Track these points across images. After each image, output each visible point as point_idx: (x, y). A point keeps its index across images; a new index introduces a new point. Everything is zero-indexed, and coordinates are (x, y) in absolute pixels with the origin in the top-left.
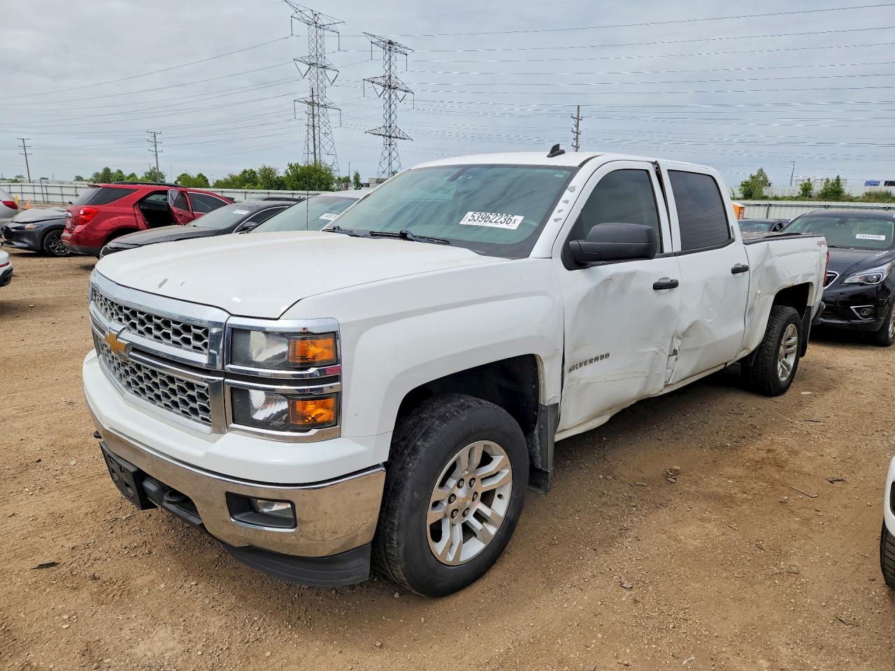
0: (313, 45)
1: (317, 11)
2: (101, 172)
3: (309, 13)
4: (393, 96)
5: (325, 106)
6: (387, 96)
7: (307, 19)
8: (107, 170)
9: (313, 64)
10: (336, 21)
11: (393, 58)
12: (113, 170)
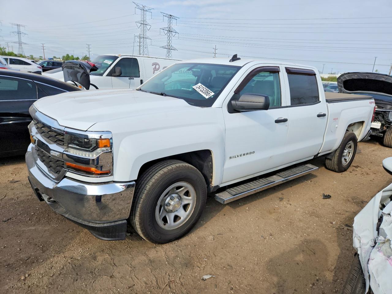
0: (143, 17)
1: (144, 5)
2: (65, 55)
3: (141, 6)
4: (171, 35)
5: (146, 38)
6: (169, 35)
7: (140, 8)
8: (68, 55)
9: (142, 24)
10: (151, 9)
11: (171, 21)
12: (70, 55)
